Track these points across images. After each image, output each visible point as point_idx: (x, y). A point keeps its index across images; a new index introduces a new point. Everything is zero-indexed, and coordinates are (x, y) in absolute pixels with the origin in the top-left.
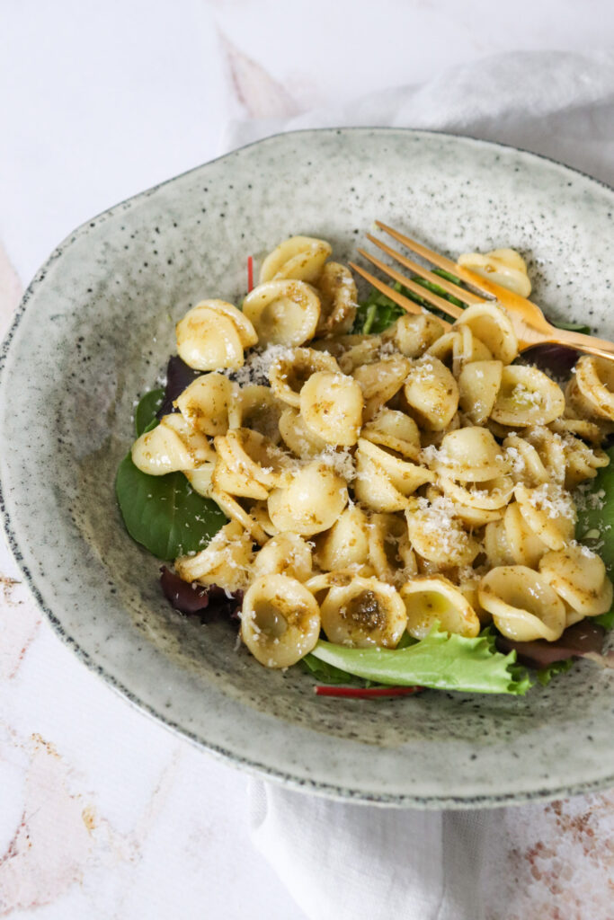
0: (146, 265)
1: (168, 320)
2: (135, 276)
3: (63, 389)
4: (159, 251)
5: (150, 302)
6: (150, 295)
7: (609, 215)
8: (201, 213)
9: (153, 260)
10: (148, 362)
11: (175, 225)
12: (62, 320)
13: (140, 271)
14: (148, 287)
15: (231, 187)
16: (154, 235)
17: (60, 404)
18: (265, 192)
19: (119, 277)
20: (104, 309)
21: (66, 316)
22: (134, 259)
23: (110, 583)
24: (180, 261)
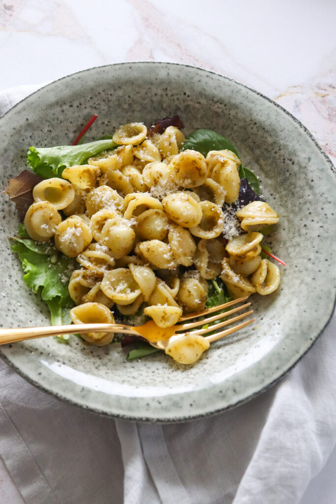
0: (310, 213)
1: (284, 214)
2: (308, 205)
3: (276, 141)
4: (312, 223)
5: (294, 208)
6: (297, 209)
7: (160, 403)
8: (317, 251)
9: (310, 218)
10: (272, 195)
11: (319, 236)
12: (306, 161)
13: (308, 209)
14: (300, 209)
15: (320, 271)
16: (320, 224)
17: (270, 135)
18: (307, 284)
19: (311, 197)
20: (301, 183)
21: (307, 163)
22: (315, 209)
23: (189, 96)
24: (303, 231)
